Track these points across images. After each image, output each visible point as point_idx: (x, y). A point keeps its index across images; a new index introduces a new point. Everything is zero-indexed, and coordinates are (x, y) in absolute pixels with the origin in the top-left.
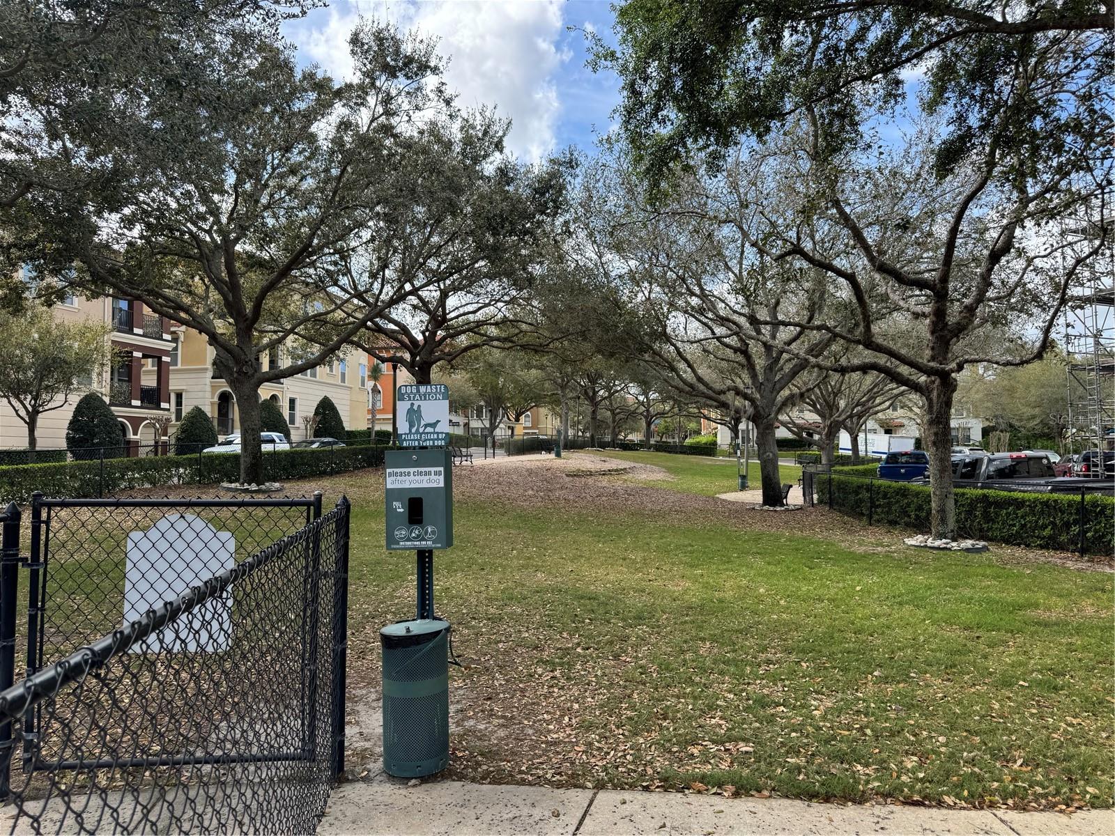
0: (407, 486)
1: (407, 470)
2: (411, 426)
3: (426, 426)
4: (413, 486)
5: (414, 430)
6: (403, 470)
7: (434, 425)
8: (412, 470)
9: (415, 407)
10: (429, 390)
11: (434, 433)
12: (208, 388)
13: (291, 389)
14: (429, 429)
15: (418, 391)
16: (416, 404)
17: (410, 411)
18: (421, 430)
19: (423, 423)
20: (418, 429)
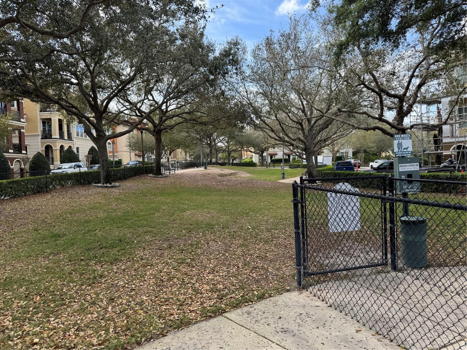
0: (406, 170)
1: (406, 164)
2: (399, 149)
3: (404, 149)
4: (408, 170)
5: (400, 151)
6: (405, 165)
7: (407, 149)
8: (408, 164)
9: (400, 142)
10: (404, 136)
11: (407, 151)
12: (40, 144)
13: (77, 143)
14: (405, 150)
15: (401, 136)
16: (400, 141)
17: (398, 144)
18: (402, 151)
19: (403, 148)
20: (401, 150)
